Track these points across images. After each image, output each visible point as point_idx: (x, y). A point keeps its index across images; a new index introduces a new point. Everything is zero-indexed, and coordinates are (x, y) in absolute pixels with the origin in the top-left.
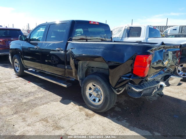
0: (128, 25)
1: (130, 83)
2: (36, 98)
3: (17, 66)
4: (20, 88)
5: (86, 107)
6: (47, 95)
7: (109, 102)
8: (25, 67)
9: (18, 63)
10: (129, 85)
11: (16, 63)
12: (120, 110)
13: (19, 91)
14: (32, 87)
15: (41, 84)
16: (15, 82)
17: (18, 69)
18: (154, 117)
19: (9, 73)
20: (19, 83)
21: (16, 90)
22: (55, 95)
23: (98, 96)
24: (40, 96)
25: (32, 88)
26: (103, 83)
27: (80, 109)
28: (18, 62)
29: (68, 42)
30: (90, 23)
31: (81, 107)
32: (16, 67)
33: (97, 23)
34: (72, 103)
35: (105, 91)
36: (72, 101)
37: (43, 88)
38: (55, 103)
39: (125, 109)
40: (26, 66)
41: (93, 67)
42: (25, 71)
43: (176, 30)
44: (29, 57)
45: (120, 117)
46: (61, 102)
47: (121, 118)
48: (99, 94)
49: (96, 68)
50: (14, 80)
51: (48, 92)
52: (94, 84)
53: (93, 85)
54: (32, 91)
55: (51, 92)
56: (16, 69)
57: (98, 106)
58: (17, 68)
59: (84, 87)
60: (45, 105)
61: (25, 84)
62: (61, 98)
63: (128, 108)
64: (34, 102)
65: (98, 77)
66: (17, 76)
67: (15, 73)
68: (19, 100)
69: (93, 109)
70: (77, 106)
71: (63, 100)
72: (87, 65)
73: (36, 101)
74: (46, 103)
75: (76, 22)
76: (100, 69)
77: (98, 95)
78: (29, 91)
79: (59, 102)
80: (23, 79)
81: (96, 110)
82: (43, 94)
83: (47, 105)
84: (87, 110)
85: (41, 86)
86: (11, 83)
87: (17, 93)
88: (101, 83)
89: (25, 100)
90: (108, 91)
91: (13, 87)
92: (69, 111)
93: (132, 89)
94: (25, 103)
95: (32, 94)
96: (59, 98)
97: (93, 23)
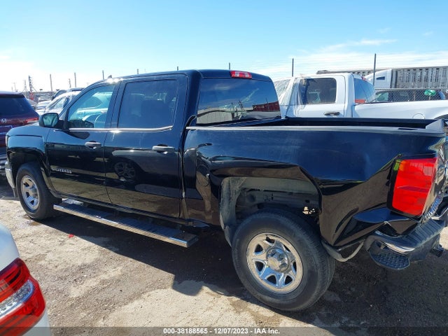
0: (301, 75)
1: (378, 233)
2: (103, 282)
3: (31, 193)
4: (50, 256)
5: (247, 300)
6: (131, 271)
7: (319, 283)
8: (55, 195)
9: (33, 187)
10: (376, 238)
11: (27, 185)
12: (338, 299)
13: (50, 267)
14: (83, 250)
15: (106, 239)
16: (30, 238)
17: (32, 202)
18: (430, 310)
19: (7, 213)
20: (43, 241)
21: (43, 262)
22: (152, 269)
23: (284, 269)
24: (113, 275)
25: (86, 252)
26: (300, 234)
27: (233, 304)
28: (32, 183)
29: (187, 128)
30: (233, 75)
31: (235, 299)
32: (28, 194)
33: (247, 76)
34: (206, 289)
35: (305, 257)
36: (202, 282)
37: (116, 252)
38: (161, 293)
39: (349, 293)
40: (59, 193)
41: (252, 190)
42: (56, 207)
43: (383, 78)
44: (69, 171)
45: (347, 319)
46: (175, 287)
47: (349, 322)
48: (286, 262)
49: (265, 191)
50: (27, 233)
51: (131, 263)
52: (271, 238)
53: (268, 240)
54: (88, 261)
55: (139, 260)
56: (28, 201)
57: (285, 296)
58: (31, 199)
59: (243, 246)
60: (136, 303)
61: (62, 243)
62: (172, 276)
63: (353, 289)
64: (103, 296)
65: (283, 220)
66: (32, 221)
67: (25, 213)
68: (60, 292)
69: (271, 303)
70: (224, 298)
71: (179, 283)
72: (242, 185)
73: (107, 290)
74: (138, 295)
75: (202, 75)
76: (275, 194)
77: (284, 264)
78: (80, 263)
79: (170, 290)
80: (51, 229)
81: (280, 305)
82: (120, 268)
83: (141, 301)
84: (254, 307)
85: (105, 245)
86: (23, 244)
87: (49, 273)
88: (294, 236)
89: (75, 292)
90: (315, 256)
91: (30, 256)
92: (208, 313)
93: (386, 247)
94: (79, 299)
95: (90, 271)
96: (168, 277)
97: (238, 75)
